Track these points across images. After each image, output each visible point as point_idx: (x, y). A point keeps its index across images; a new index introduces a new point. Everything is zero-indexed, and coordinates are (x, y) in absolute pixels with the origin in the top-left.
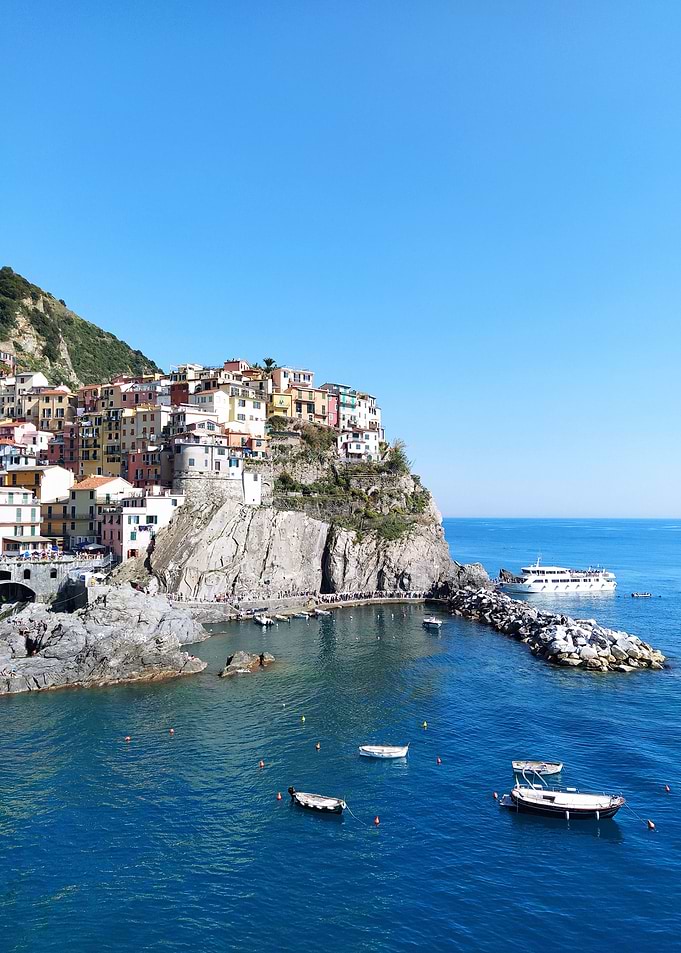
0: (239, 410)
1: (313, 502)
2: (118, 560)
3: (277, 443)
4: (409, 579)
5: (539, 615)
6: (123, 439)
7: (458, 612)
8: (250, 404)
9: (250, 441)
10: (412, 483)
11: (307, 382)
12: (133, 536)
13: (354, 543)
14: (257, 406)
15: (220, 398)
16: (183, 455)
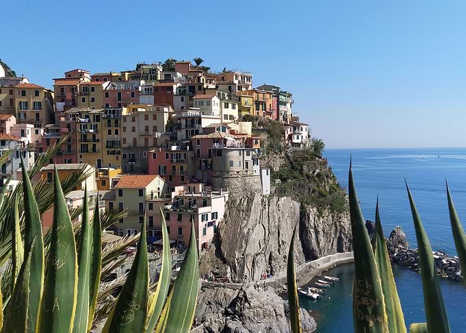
0: (225, 111)
6: (124, 135)
8: (230, 106)
9: (250, 140)
11: (248, 83)
12: (204, 231)
13: (319, 218)
14: (234, 107)
15: (215, 102)
16: (225, 158)
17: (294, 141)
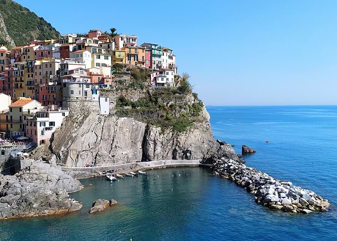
0: (97, 61)
1: (137, 112)
2: (35, 146)
3: (118, 79)
4: (190, 153)
5: (261, 178)
6: (35, 77)
7: (217, 173)
8: (102, 57)
9: (103, 79)
10: (193, 98)
11: (134, 42)
12: (42, 133)
13: (160, 134)
14: (106, 58)
15: (87, 55)
16: (68, 88)
17: (158, 82)
